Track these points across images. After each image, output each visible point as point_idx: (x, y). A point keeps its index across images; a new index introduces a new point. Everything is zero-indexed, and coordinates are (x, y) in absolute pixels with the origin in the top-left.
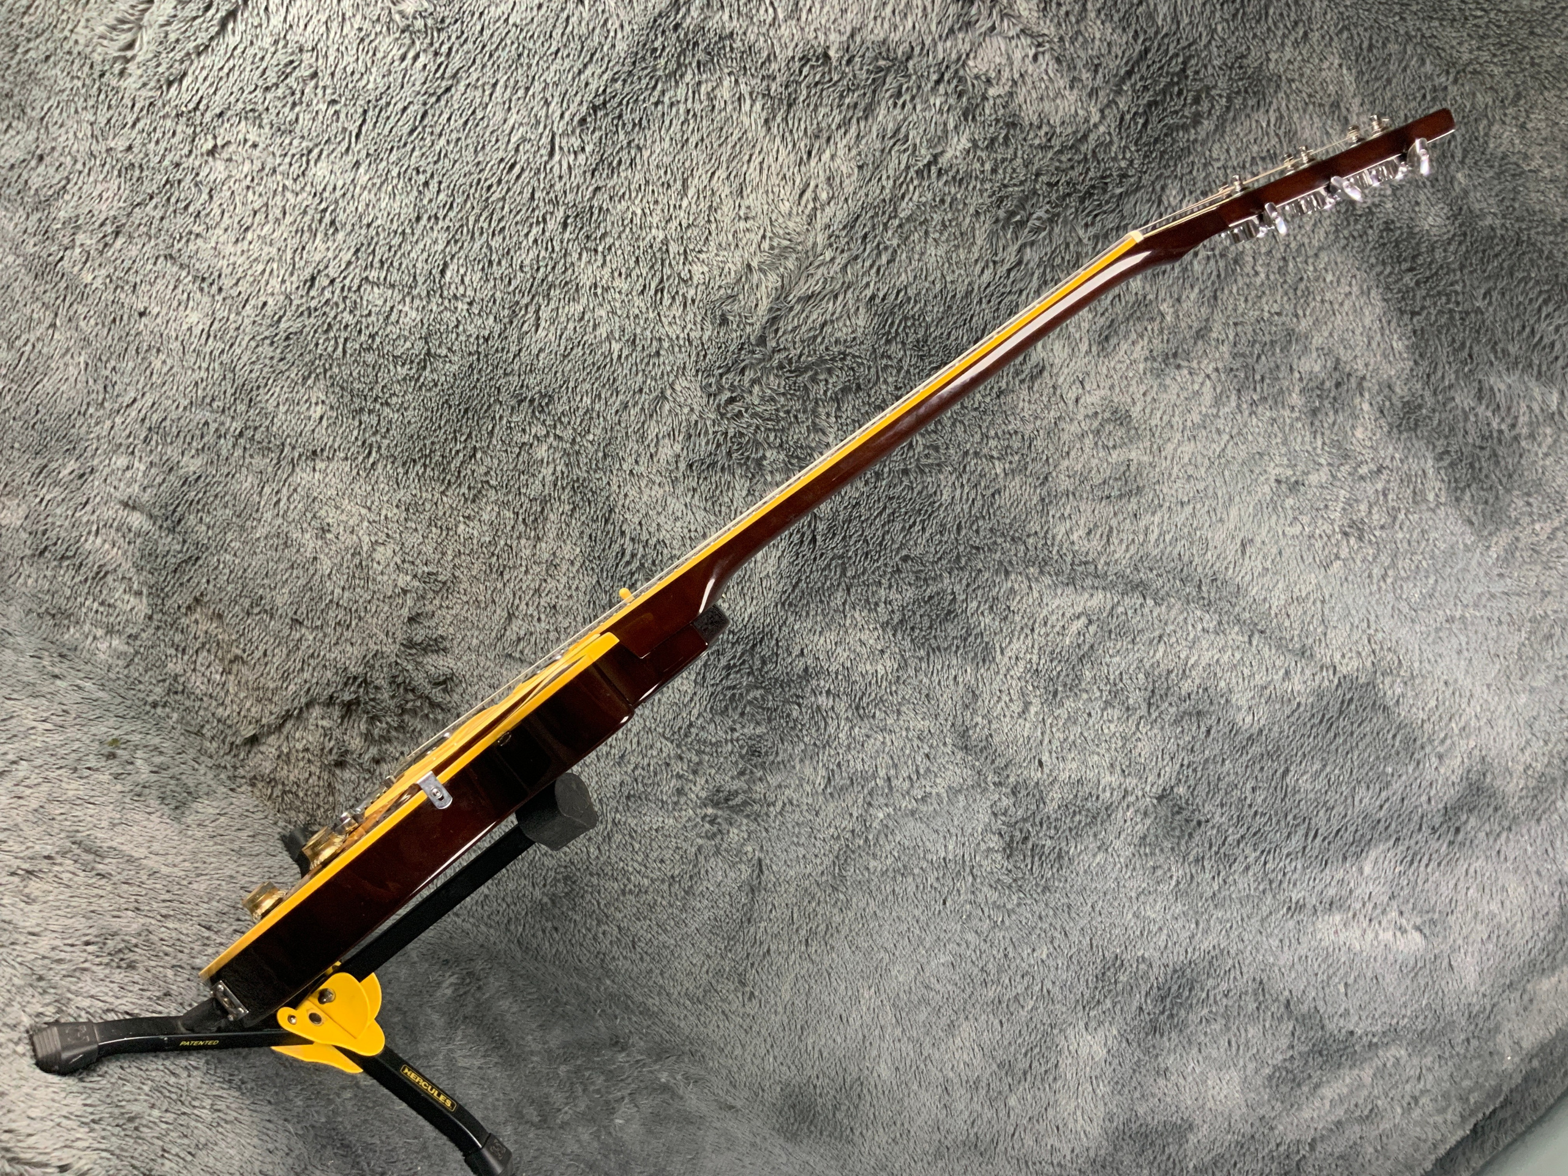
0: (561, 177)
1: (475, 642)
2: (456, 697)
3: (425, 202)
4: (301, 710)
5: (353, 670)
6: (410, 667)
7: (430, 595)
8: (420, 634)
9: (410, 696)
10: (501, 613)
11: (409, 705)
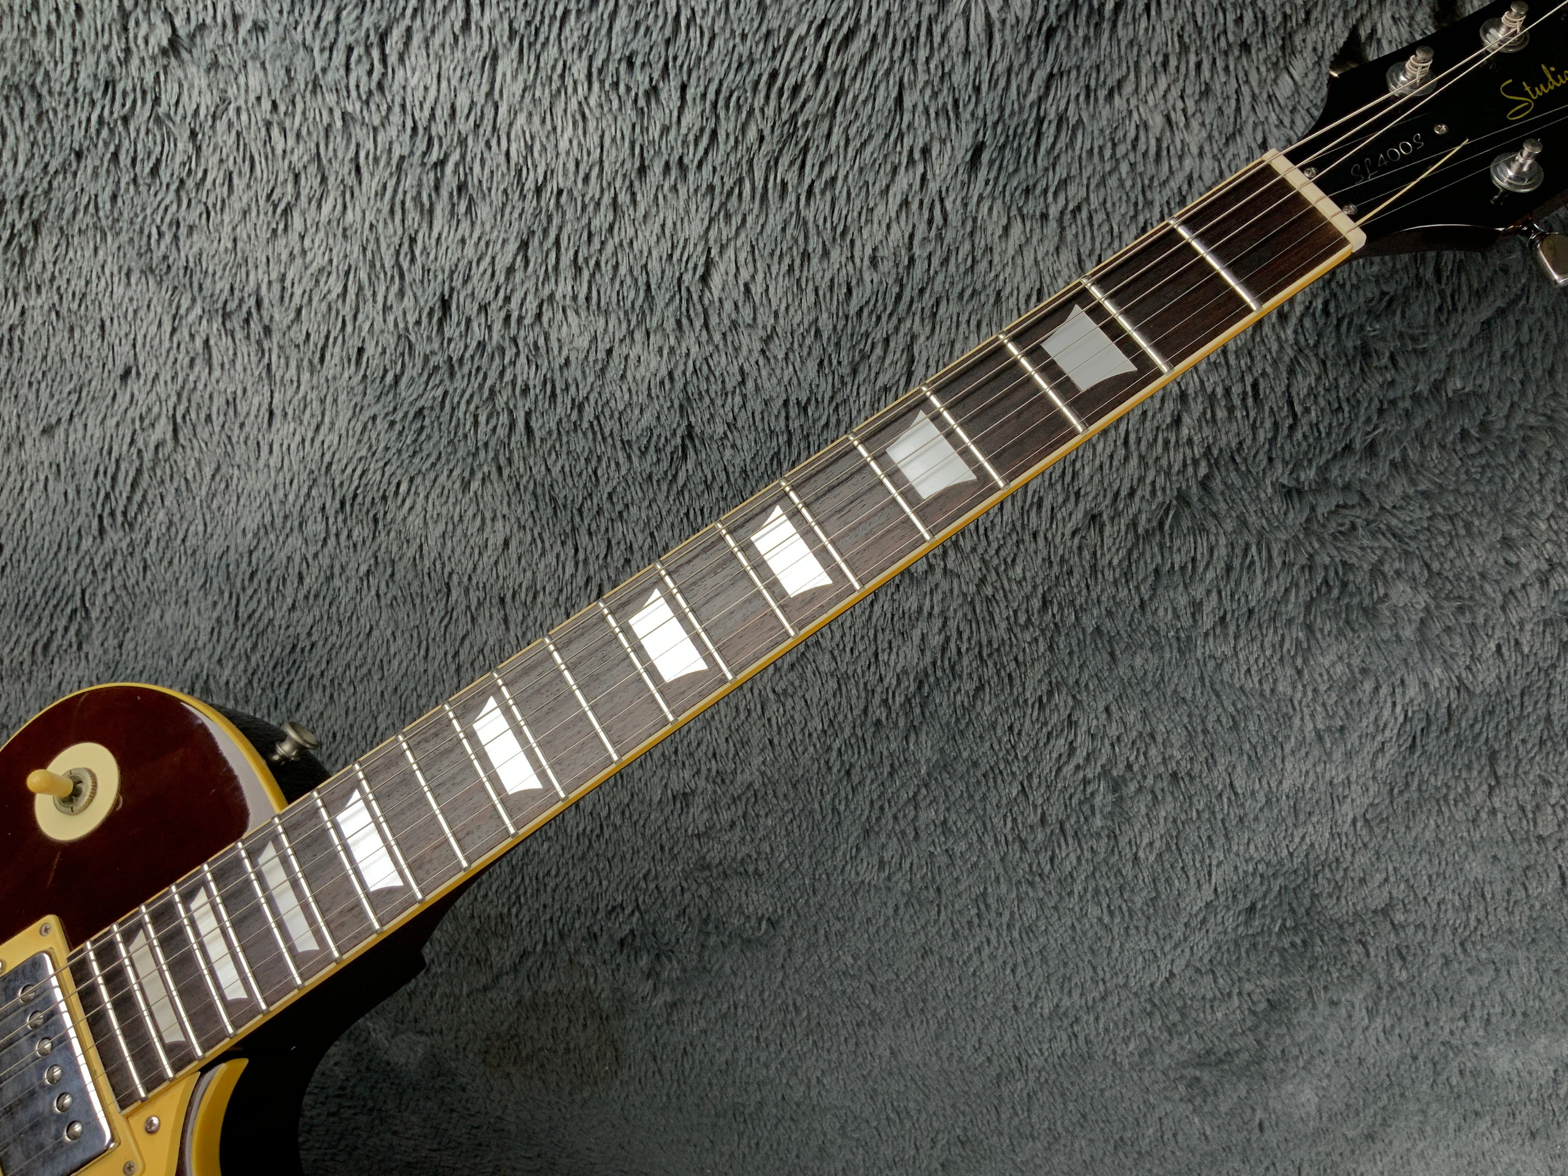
0: (967, 54)
3: (655, 132)
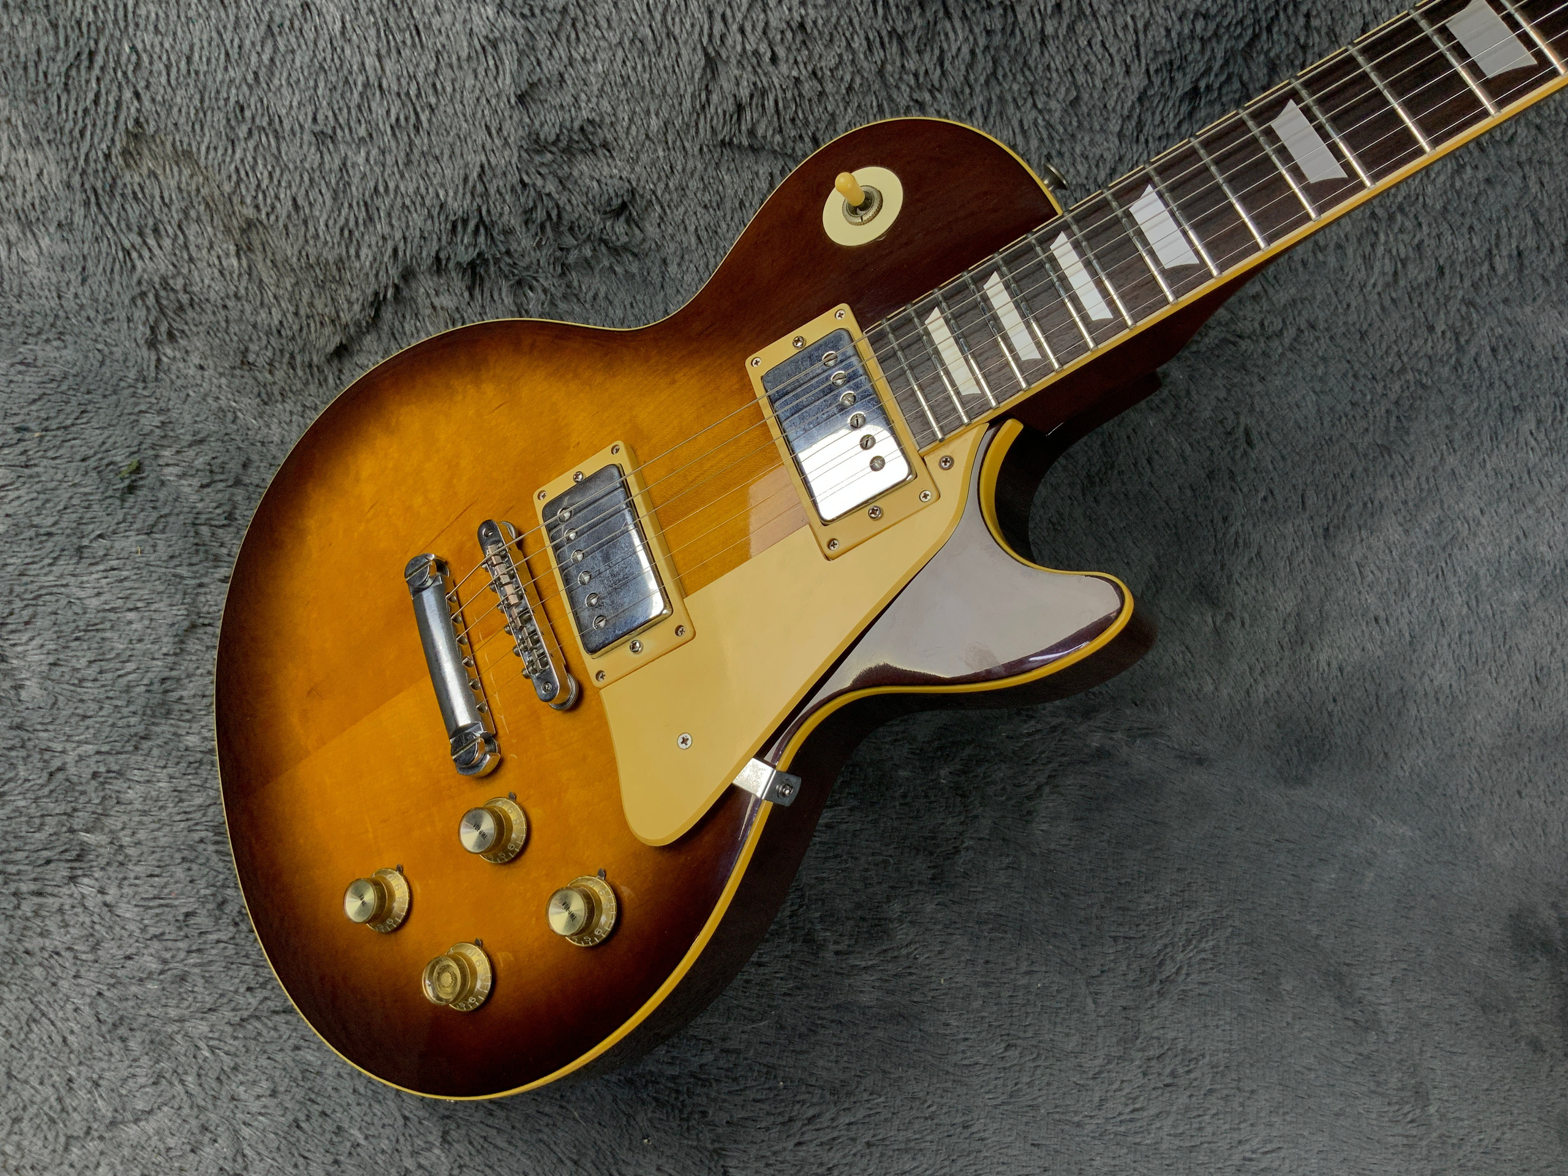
1: (655, 123)
2: (651, 230)
4: (396, 287)
5: (457, 205)
6: (551, 187)
7: (543, 42)
8: (549, 126)
9: (569, 240)
10: (692, 59)
11: (572, 258)
